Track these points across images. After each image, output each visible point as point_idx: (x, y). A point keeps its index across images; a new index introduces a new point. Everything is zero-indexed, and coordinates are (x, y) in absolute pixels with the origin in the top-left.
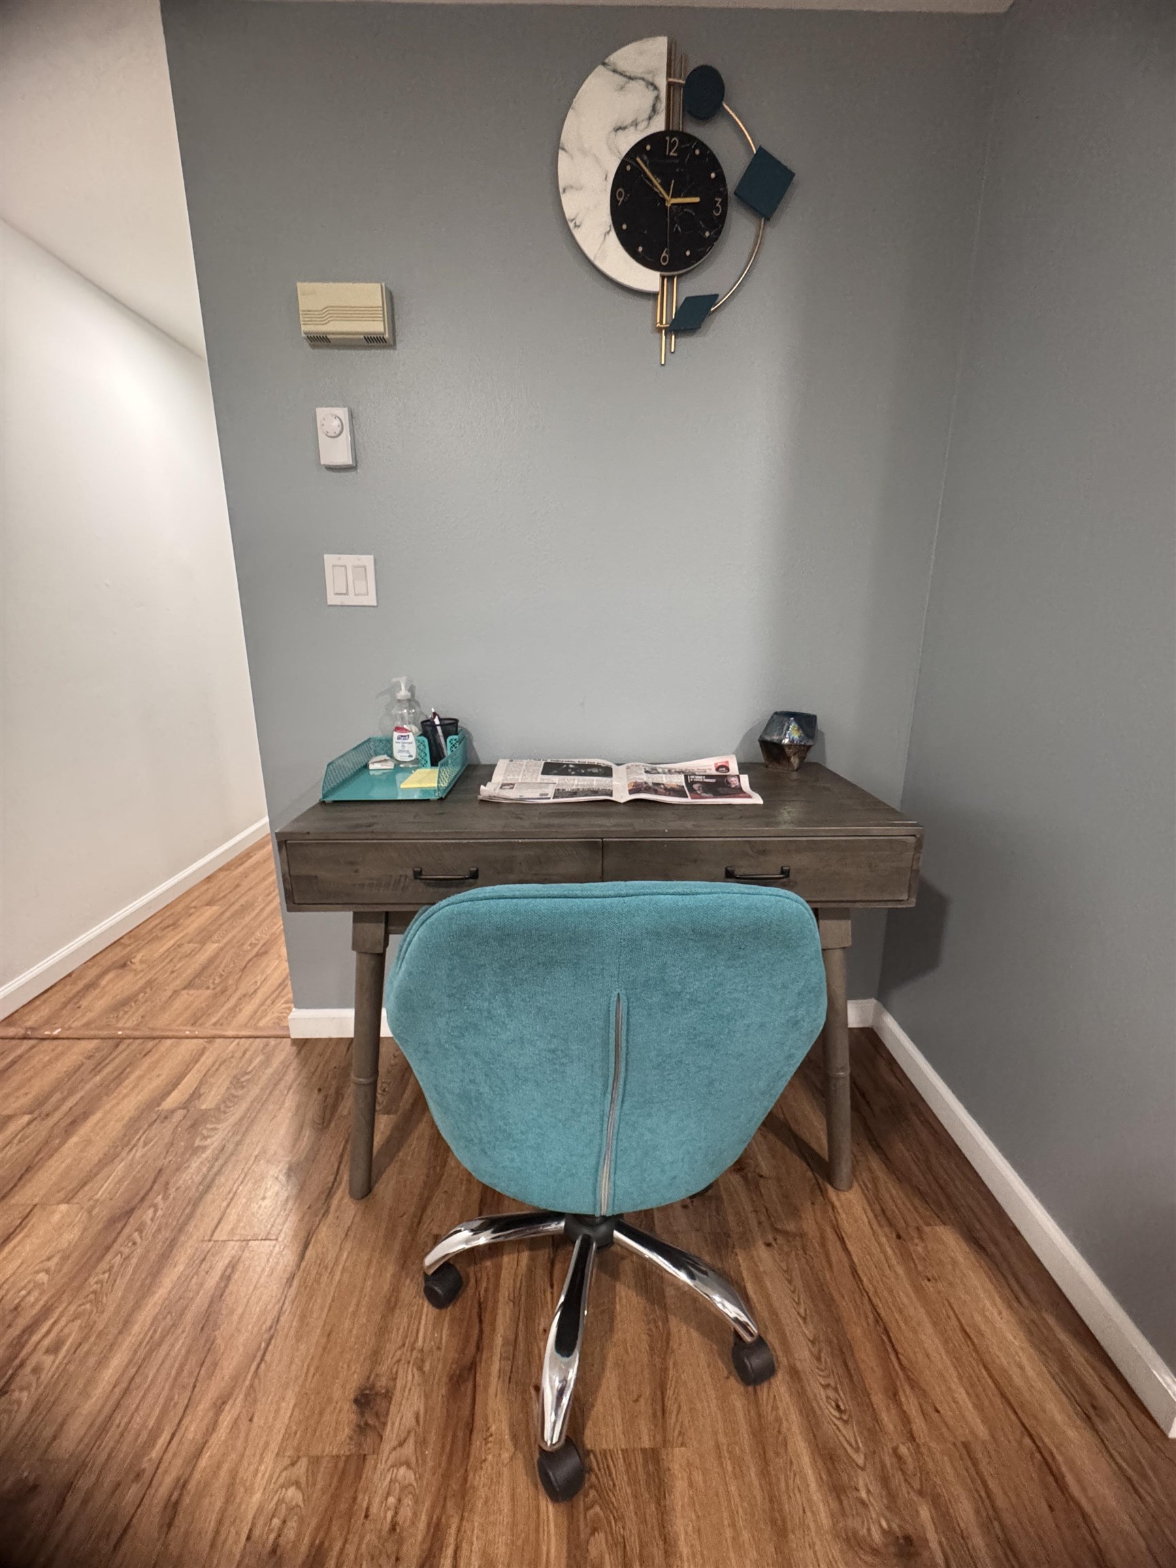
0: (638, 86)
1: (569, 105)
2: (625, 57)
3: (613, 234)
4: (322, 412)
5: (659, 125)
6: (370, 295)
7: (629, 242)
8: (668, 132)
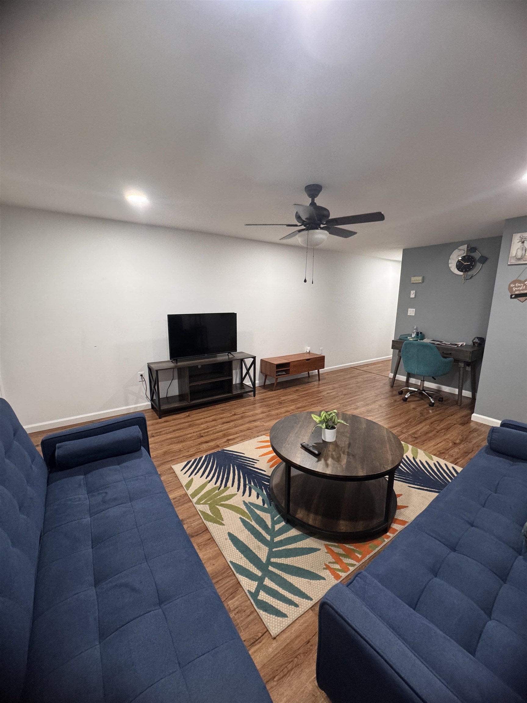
0: (462, 251)
1: (451, 254)
2: (461, 247)
3: (456, 269)
4: (412, 291)
5: (465, 255)
6: (420, 278)
7: (458, 269)
8: (466, 255)
